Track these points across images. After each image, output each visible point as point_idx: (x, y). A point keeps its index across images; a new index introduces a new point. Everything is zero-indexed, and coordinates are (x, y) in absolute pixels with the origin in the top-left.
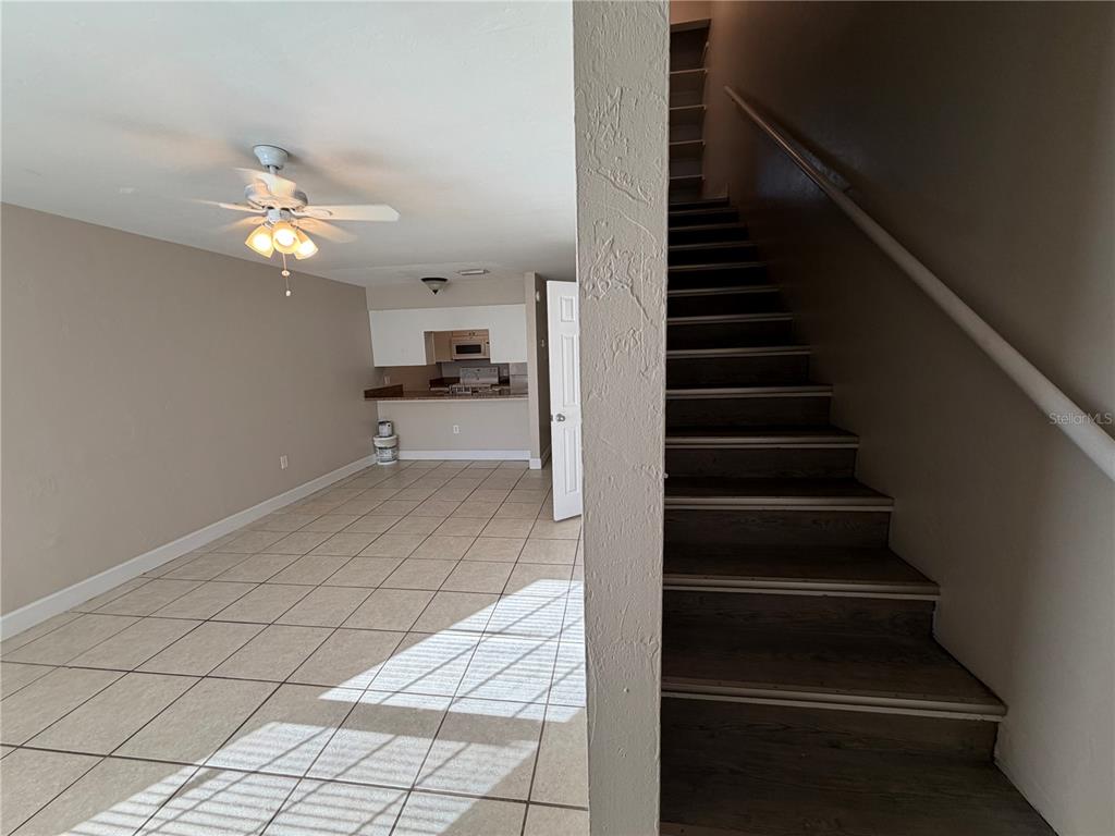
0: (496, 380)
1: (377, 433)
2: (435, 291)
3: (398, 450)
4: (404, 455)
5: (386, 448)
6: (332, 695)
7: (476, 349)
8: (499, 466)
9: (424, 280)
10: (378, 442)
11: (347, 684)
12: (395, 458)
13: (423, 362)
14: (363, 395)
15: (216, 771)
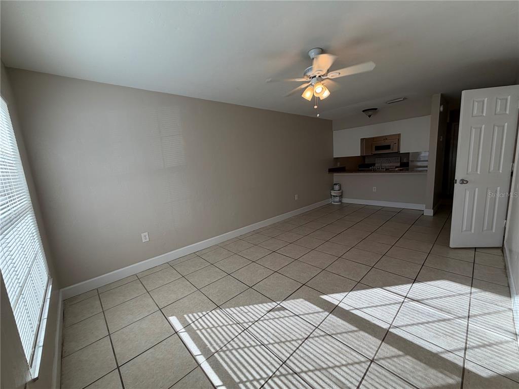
0: (399, 164)
1: (333, 189)
2: (370, 116)
3: (342, 198)
4: (345, 200)
5: (337, 196)
6: (325, 297)
7: (388, 147)
8: (401, 211)
9: (364, 111)
10: (333, 193)
11: (331, 295)
12: (340, 201)
13: (359, 155)
14: (327, 170)
15: (284, 309)
